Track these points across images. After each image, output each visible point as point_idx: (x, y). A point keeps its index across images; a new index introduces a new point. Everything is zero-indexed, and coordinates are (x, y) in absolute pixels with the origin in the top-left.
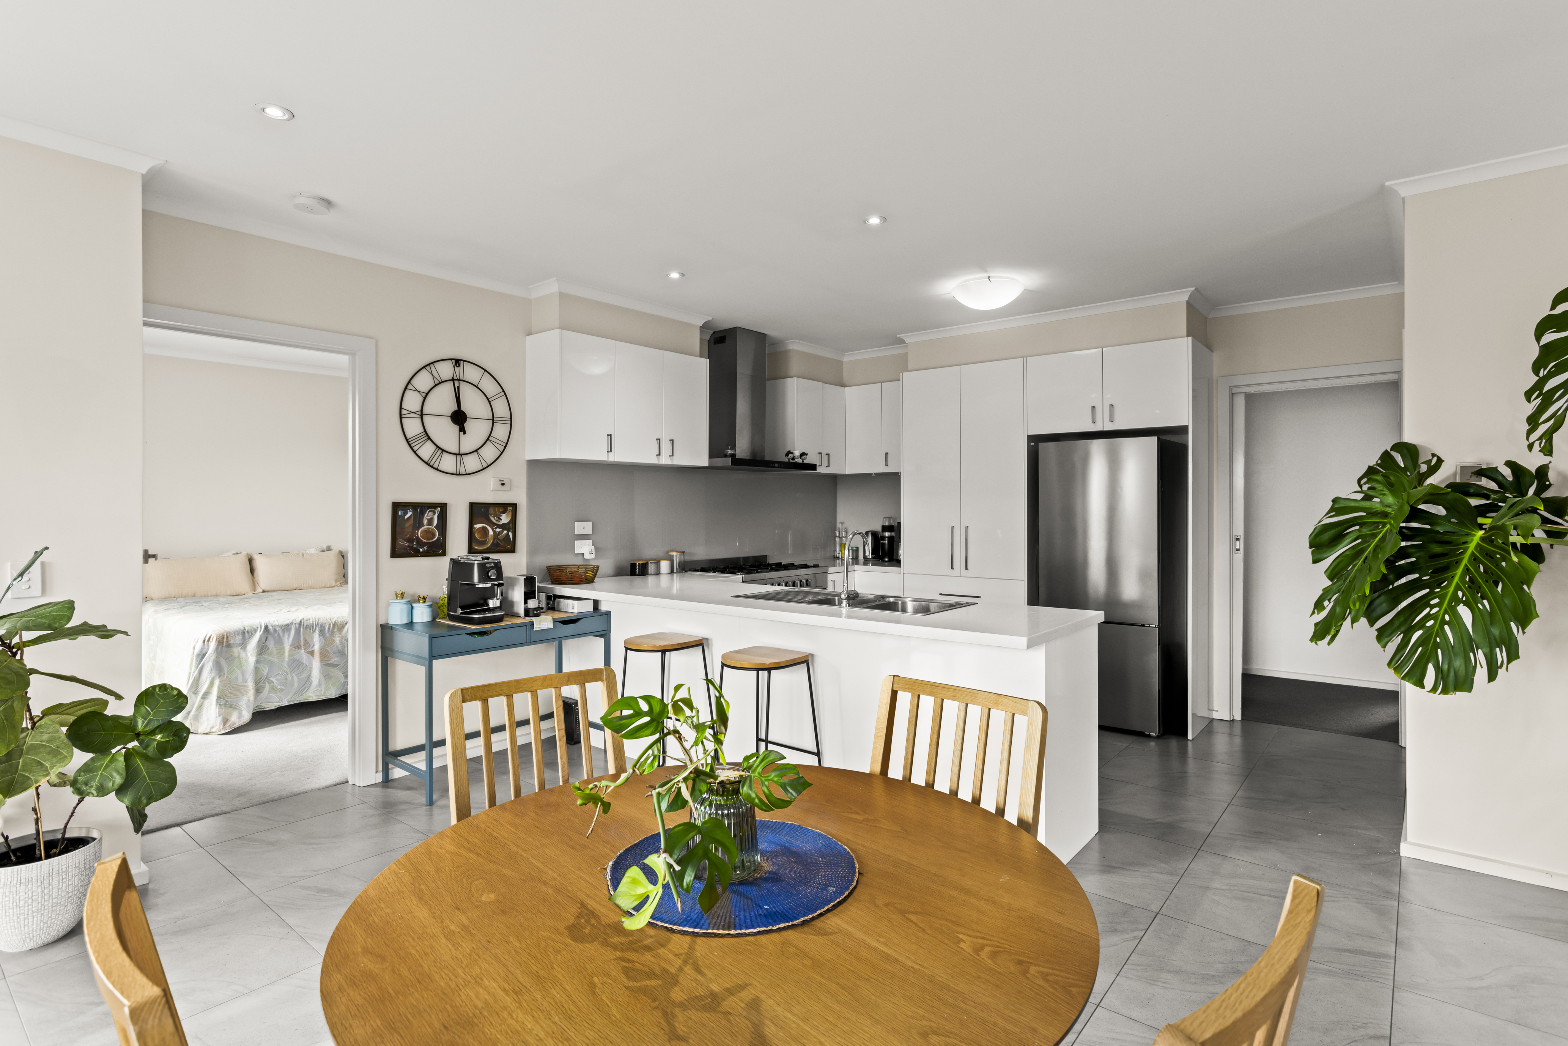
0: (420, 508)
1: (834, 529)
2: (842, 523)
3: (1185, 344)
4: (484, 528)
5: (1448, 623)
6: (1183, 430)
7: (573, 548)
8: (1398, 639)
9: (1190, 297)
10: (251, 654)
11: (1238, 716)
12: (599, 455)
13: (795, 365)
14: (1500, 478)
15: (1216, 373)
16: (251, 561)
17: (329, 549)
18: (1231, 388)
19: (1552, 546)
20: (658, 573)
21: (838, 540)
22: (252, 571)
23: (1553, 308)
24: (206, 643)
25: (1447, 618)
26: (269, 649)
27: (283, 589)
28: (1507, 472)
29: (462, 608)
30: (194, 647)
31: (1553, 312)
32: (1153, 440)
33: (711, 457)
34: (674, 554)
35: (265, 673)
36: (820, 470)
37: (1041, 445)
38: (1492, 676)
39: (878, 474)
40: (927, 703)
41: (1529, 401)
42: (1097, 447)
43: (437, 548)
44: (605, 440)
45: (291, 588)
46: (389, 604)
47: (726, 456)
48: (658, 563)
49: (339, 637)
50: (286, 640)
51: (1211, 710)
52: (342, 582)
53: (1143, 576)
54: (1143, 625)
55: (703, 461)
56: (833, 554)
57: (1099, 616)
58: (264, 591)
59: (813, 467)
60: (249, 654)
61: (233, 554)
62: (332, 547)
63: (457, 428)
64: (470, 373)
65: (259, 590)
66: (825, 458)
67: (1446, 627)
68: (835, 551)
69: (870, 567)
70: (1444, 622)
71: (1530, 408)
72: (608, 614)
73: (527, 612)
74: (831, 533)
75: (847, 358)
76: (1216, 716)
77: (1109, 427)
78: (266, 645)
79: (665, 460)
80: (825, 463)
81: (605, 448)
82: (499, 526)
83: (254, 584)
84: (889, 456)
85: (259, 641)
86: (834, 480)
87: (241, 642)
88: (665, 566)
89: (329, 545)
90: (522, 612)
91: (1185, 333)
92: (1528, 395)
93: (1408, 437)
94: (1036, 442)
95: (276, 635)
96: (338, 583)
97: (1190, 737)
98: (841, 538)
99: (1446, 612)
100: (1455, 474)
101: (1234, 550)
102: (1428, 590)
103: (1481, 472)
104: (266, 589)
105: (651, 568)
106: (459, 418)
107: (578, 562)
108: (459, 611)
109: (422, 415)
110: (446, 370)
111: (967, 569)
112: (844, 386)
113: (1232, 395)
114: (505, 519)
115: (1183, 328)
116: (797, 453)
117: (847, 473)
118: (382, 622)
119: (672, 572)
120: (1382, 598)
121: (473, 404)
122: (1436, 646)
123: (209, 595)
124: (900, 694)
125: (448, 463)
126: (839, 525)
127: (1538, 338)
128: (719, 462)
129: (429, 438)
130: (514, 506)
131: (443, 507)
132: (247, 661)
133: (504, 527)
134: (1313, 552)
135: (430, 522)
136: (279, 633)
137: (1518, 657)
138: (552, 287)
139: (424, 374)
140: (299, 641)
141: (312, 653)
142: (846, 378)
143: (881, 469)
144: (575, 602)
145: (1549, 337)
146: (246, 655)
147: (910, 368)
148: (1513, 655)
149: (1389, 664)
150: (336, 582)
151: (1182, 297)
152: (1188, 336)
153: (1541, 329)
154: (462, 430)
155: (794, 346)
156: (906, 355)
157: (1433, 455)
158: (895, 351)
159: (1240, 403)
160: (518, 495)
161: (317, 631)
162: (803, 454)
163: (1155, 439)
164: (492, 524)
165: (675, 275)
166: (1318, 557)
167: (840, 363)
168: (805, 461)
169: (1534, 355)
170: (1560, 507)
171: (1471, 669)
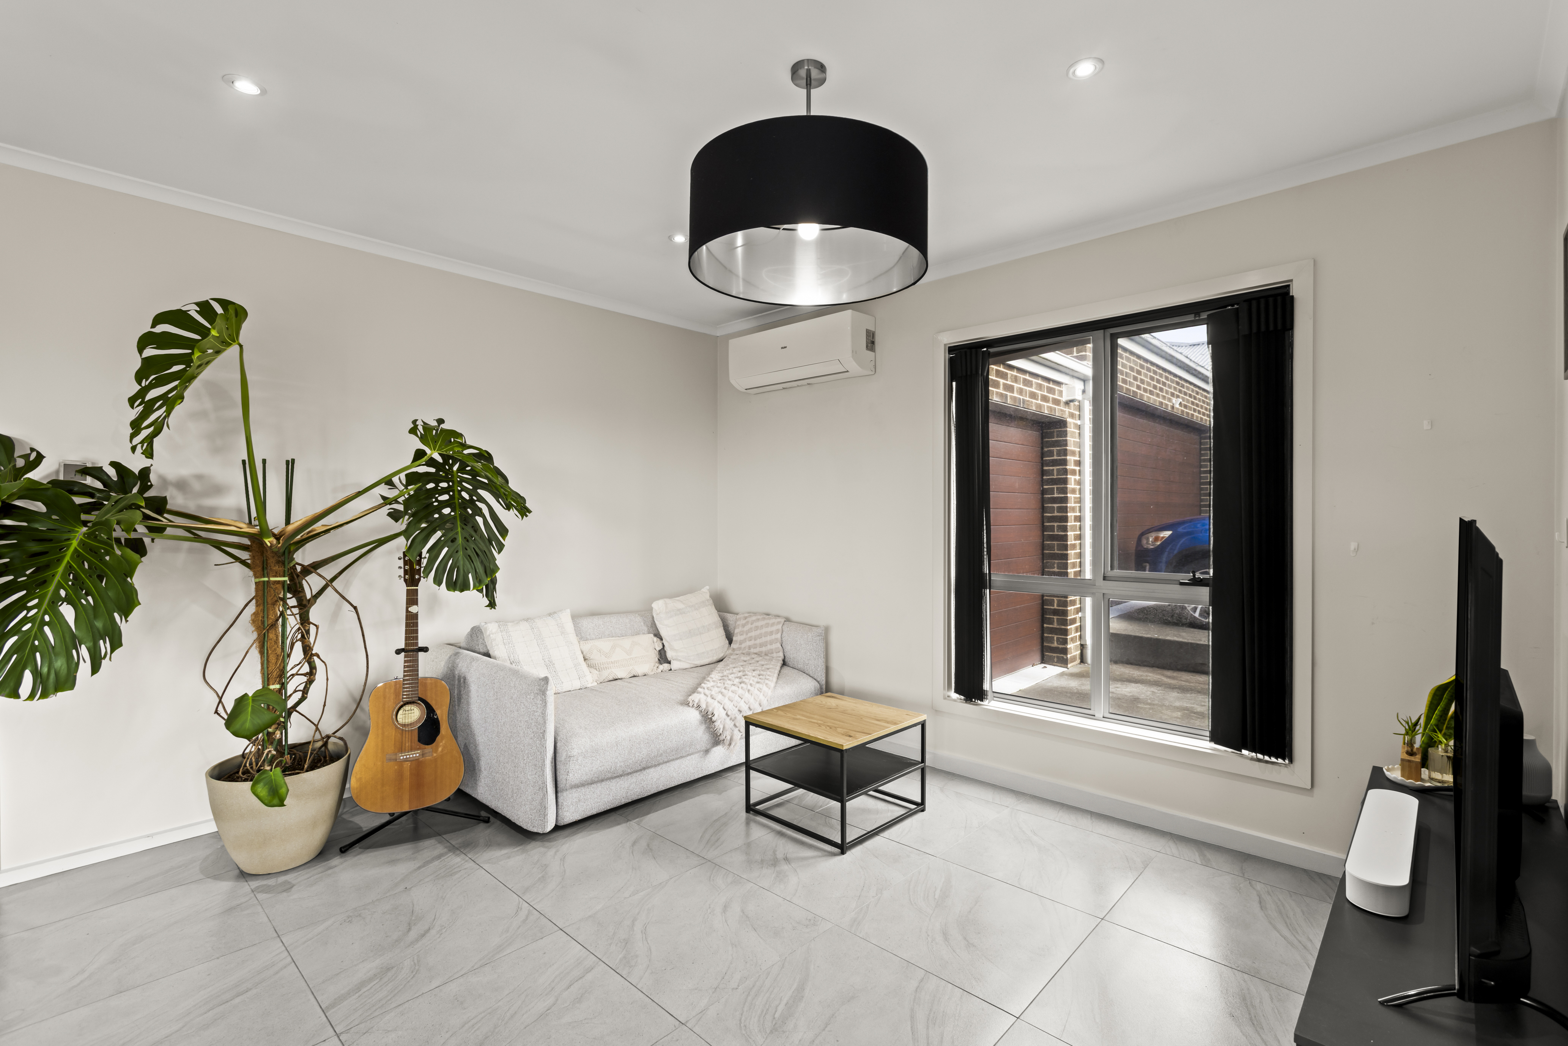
5: (48, 624)
14: (105, 478)
19: (153, 540)
23: (153, 326)
25: (47, 618)
28: (112, 472)
31: (153, 330)
38: (95, 668)
41: (132, 407)
67: (47, 629)
70: (43, 624)
71: (133, 414)
92: (132, 401)
99: (45, 613)
100: (57, 471)
102: (24, 592)
103: (85, 471)
122: (35, 649)
127: (141, 351)
137: (121, 645)
145: (149, 352)
148: (116, 643)
153: (144, 341)
157: (32, 450)
169: (137, 364)
170: (159, 505)
171: (73, 668)
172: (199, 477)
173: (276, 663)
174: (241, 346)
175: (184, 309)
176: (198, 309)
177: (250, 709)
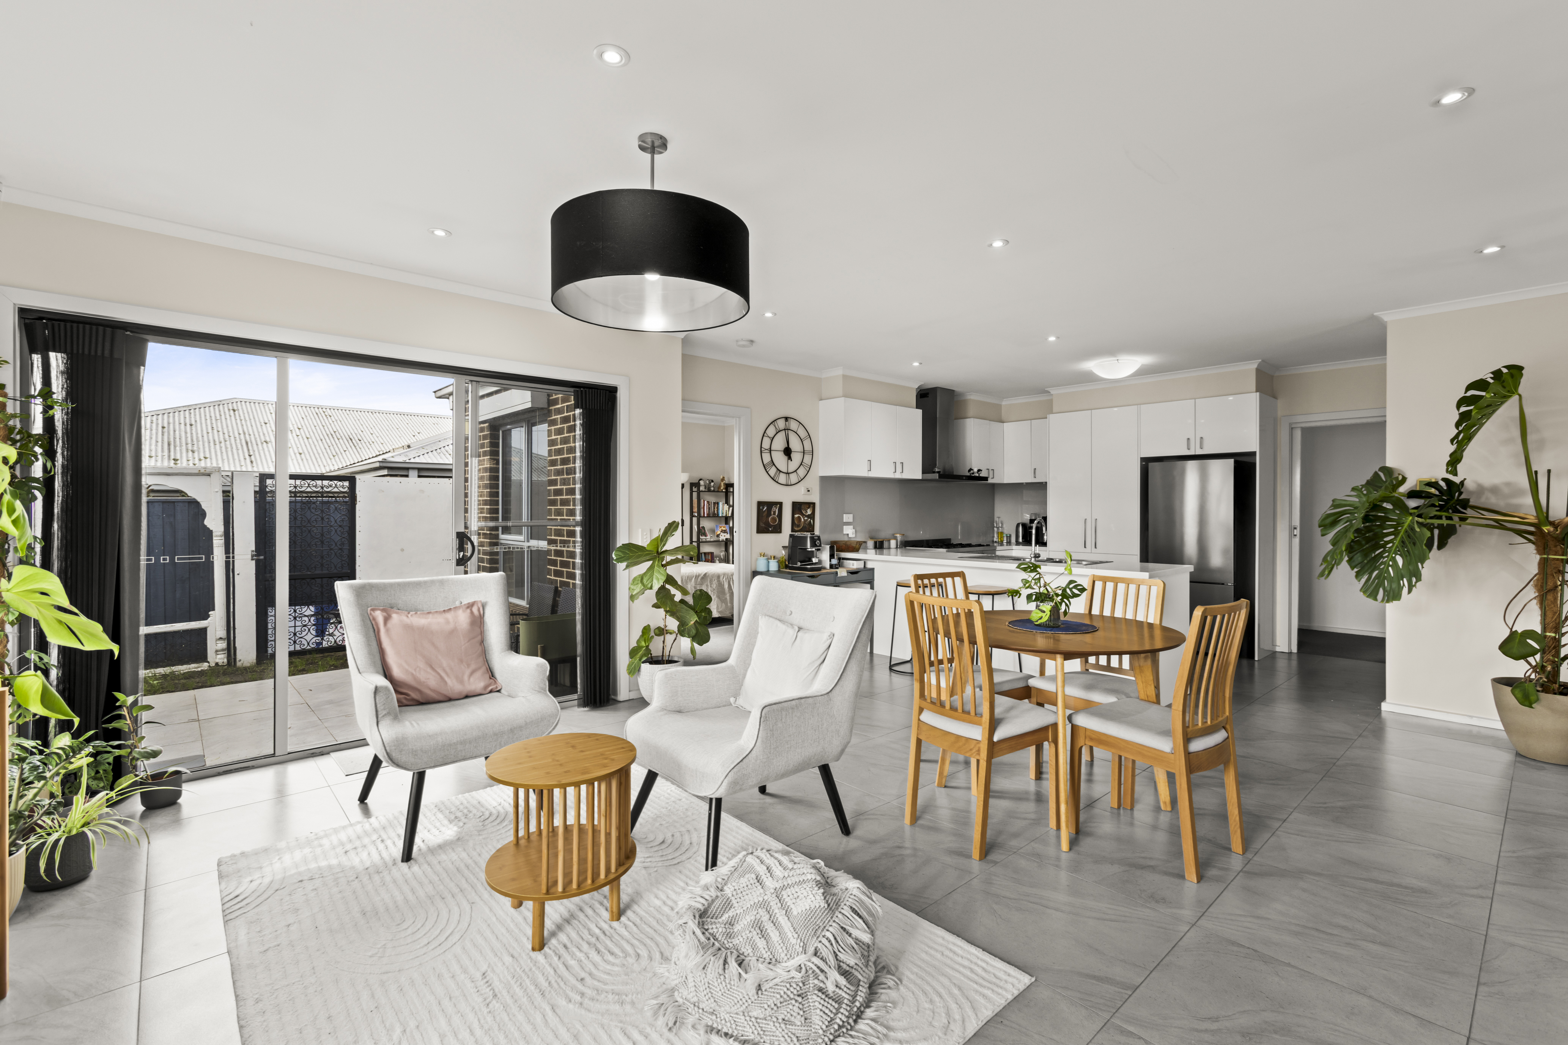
0: (770, 505)
1: (993, 522)
2: (999, 518)
3: (1254, 399)
4: (799, 517)
5: (1391, 566)
6: (1253, 454)
7: (842, 530)
8: (1365, 577)
9: (1258, 365)
11: (1295, 649)
12: (862, 472)
13: (971, 410)
14: (1440, 488)
15: (1280, 413)
18: (1290, 424)
19: (1460, 526)
20: (889, 548)
21: (995, 529)
23: (1465, 393)
25: (1391, 563)
28: (1443, 484)
29: (801, 562)
31: (1467, 395)
32: (1231, 462)
33: (923, 473)
34: (898, 535)
36: (990, 481)
37: (1151, 465)
38: (1410, 591)
39: (1027, 484)
40: (1110, 586)
41: (1452, 444)
42: (1191, 465)
43: (778, 529)
44: (866, 464)
46: (757, 560)
47: (934, 472)
48: (889, 541)
51: (1274, 645)
53: (1225, 552)
54: (1223, 584)
55: (918, 475)
56: (991, 539)
57: (1191, 568)
59: (986, 479)
63: (786, 458)
64: (793, 425)
66: (991, 472)
67: (1390, 568)
68: (994, 537)
69: (1021, 547)
70: (1389, 565)
71: (1452, 448)
72: (872, 570)
73: (831, 566)
74: (990, 524)
75: (1004, 403)
76: (1278, 649)
77: (1199, 452)
79: (898, 476)
80: (991, 476)
81: (866, 468)
82: (806, 516)
84: (1037, 471)
86: (995, 488)
88: (893, 543)
90: (828, 566)
91: (1254, 389)
92: (1452, 441)
93: (1389, 463)
94: (1146, 463)
97: (1256, 658)
98: (998, 528)
99: (1390, 560)
100: (1416, 485)
101: (1292, 536)
102: (1382, 549)
103: (1430, 484)
105: (886, 544)
106: (788, 452)
107: (846, 539)
108: (799, 564)
109: (770, 451)
110: (781, 424)
111: (1096, 548)
112: (1003, 422)
113: (1292, 429)
114: (809, 512)
115: (1253, 385)
116: (976, 470)
117: (1006, 482)
118: (753, 570)
119: (897, 548)
120: (1358, 554)
121: (795, 445)
122: (1385, 578)
124: (1096, 582)
125: (782, 478)
126: (996, 519)
127: (1458, 408)
128: (930, 476)
129: (774, 464)
130: (814, 504)
131: (781, 504)
133: (809, 516)
134: (1321, 530)
135: (775, 513)
137: (1420, 580)
138: (839, 372)
139: (772, 427)
142: (1004, 416)
143: (1030, 479)
144: (855, 562)
145: (1463, 409)
147: (1054, 411)
148: (1419, 579)
149: (1361, 590)
151: (1253, 366)
152: (1256, 392)
153: (1459, 404)
154: (790, 458)
155: (972, 397)
156: (1051, 401)
157: (1399, 474)
158: (1043, 398)
159: (1298, 435)
160: (815, 498)
162: (979, 470)
163: (1232, 460)
164: (803, 515)
165: (916, 364)
166: (1324, 533)
167: (1000, 406)
168: (981, 475)
169: (1456, 417)
170: (1465, 504)
171: (1400, 588)
172: (1508, 484)
173: (1553, 618)
174: (1520, 396)
175: (1484, 378)
176: (1492, 376)
177: (1517, 640)
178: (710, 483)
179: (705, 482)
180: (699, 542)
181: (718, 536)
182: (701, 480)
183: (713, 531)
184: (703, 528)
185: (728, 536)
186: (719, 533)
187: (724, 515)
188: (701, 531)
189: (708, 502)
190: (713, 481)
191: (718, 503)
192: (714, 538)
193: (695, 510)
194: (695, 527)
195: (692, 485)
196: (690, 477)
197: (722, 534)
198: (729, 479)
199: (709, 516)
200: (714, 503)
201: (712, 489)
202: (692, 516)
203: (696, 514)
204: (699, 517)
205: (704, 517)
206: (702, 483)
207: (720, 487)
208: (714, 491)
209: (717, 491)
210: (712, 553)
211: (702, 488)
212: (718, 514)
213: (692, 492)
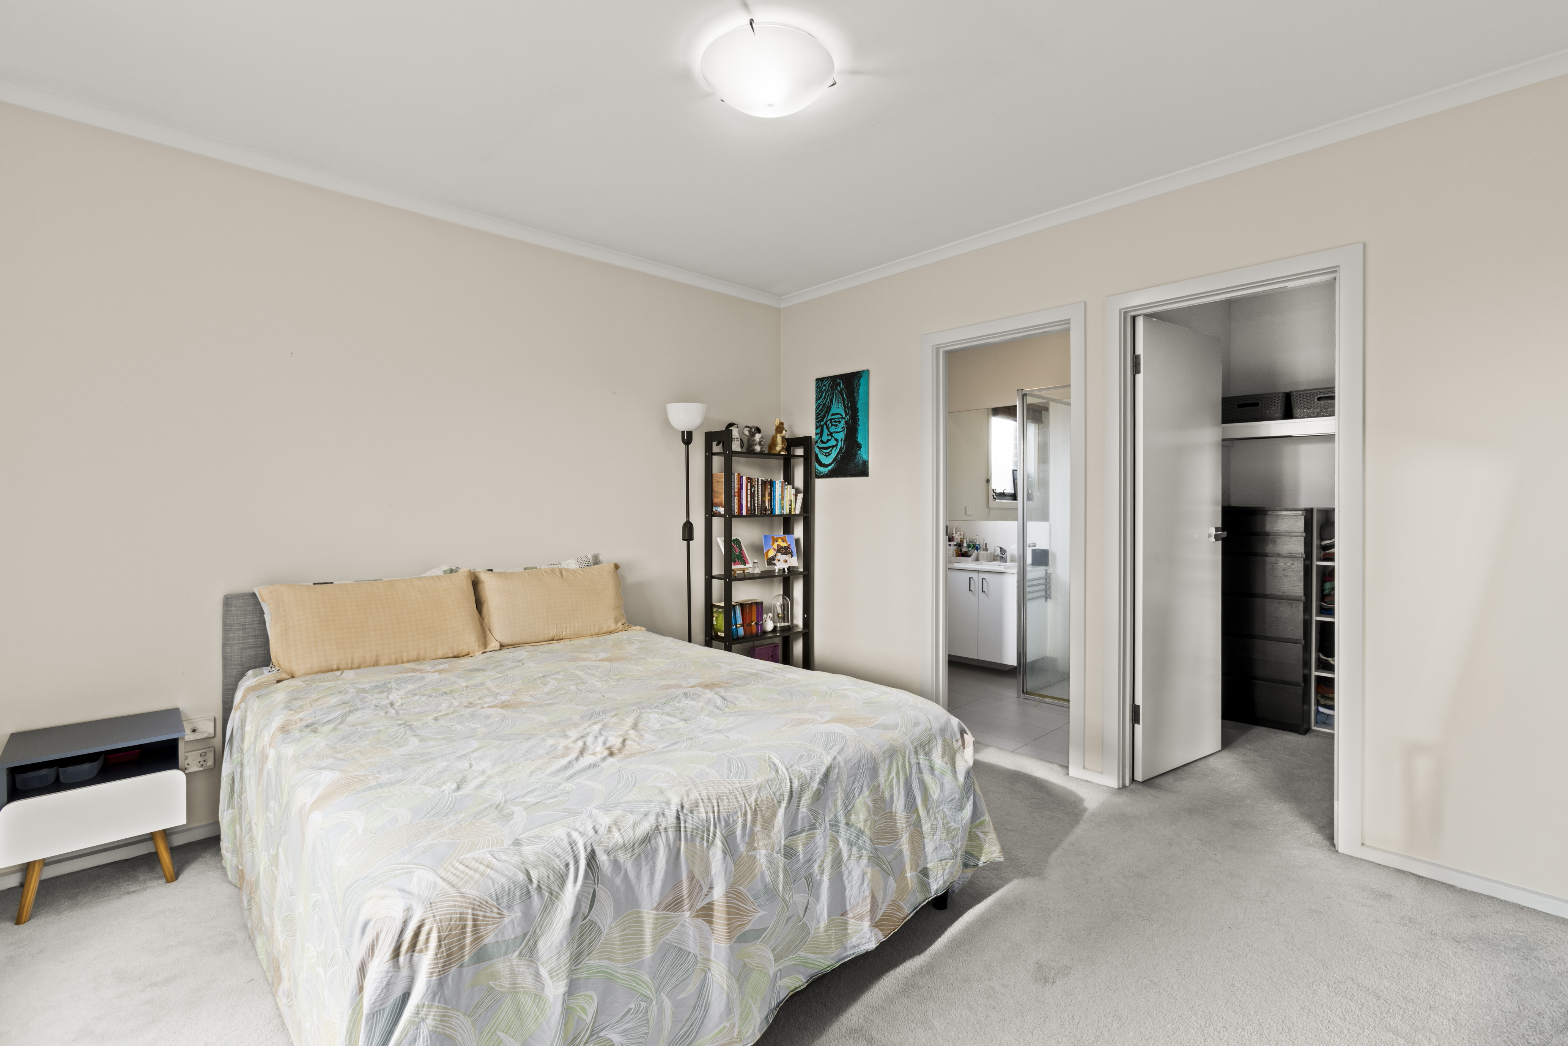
10: (550, 973)
16: (476, 584)
17: (596, 561)
22: (479, 604)
24: (402, 958)
26: (600, 932)
27: (533, 640)
30: (362, 970)
35: (588, 1018)
45: (546, 638)
49: (765, 846)
50: (646, 891)
52: (624, 621)
58: (502, 646)
60: (544, 972)
61: (445, 572)
62: (601, 558)
65: (494, 645)
78: (593, 923)
83: (484, 632)
85: (574, 918)
87: (519, 932)
89: (596, 553)
95: (618, 881)
96: (620, 624)
104: (505, 641)
123: (405, 659)
132: (538, 997)
136: (626, 873)
140: (678, 884)
141: (706, 913)
146: (537, 976)
150: (616, 623)
161: (718, 842)
178: (752, 435)
179: (741, 433)
180: (729, 578)
181: (771, 561)
182: (731, 425)
183: (758, 550)
184: (737, 541)
185: (795, 562)
186: (771, 553)
187: (786, 511)
188: (733, 552)
189: (749, 480)
190: (758, 430)
191: (772, 483)
192: (764, 567)
193: (719, 497)
194: (719, 542)
195: (710, 437)
196: (706, 420)
197: (779, 556)
198: (791, 427)
199: (751, 514)
200: (764, 483)
201: (758, 448)
202: (710, 514)
203: (721, 510)
204: (729, 519)
205: (740, 515)
206: (735, 433)
207: (773, 444)
208: (761, 454)
209: (769, 454)
210: (759, 605)
211: (736, 447)
212: (772, 510)
213: (709, 455)
